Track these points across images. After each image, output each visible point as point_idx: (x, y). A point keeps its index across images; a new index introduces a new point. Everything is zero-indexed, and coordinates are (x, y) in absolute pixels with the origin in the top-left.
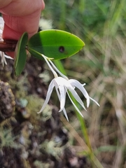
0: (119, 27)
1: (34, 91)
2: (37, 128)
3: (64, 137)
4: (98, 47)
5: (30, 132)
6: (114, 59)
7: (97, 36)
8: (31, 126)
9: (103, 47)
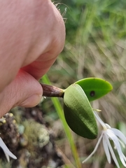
0: (90, 35)
1: (28, 115)
2: (33, 154)
3: (58, 160)
4: (71, 56)
5: (28, 160)
6: (86, 67)
7: (69, 44)
8: (28, 154)
9: (76, 56)
